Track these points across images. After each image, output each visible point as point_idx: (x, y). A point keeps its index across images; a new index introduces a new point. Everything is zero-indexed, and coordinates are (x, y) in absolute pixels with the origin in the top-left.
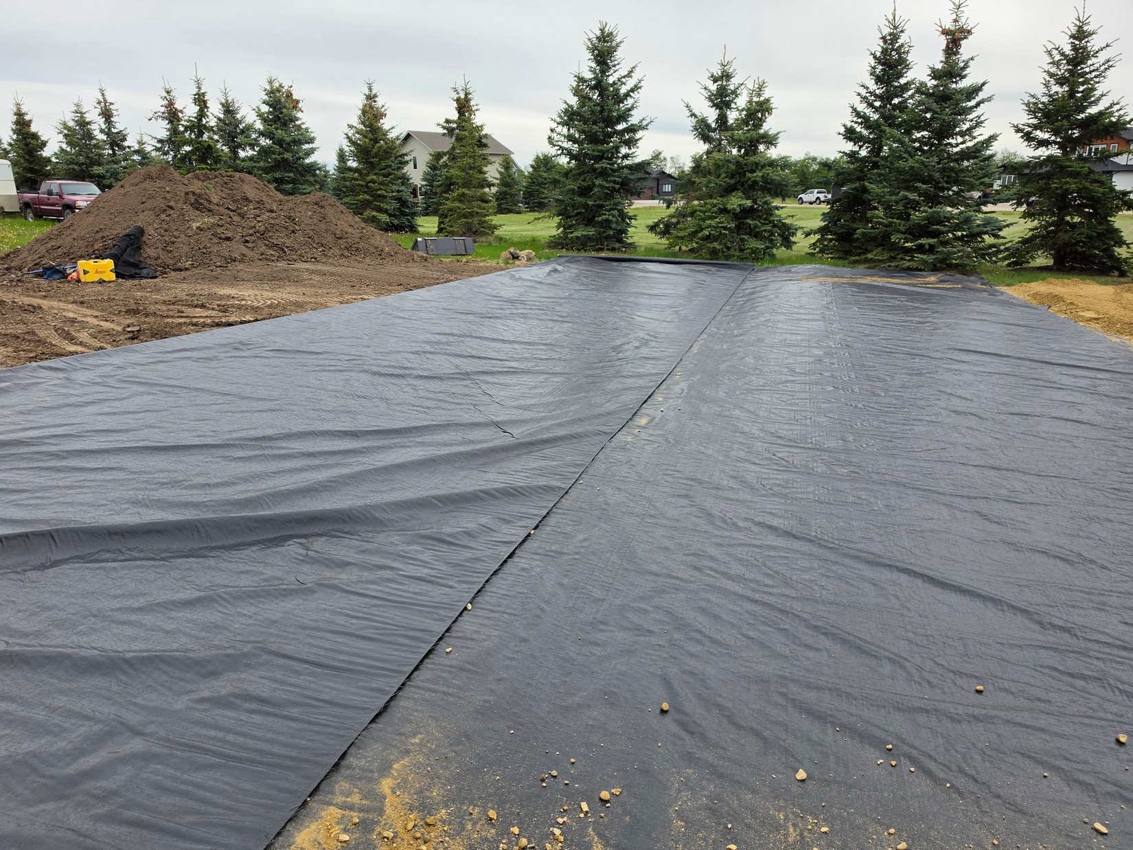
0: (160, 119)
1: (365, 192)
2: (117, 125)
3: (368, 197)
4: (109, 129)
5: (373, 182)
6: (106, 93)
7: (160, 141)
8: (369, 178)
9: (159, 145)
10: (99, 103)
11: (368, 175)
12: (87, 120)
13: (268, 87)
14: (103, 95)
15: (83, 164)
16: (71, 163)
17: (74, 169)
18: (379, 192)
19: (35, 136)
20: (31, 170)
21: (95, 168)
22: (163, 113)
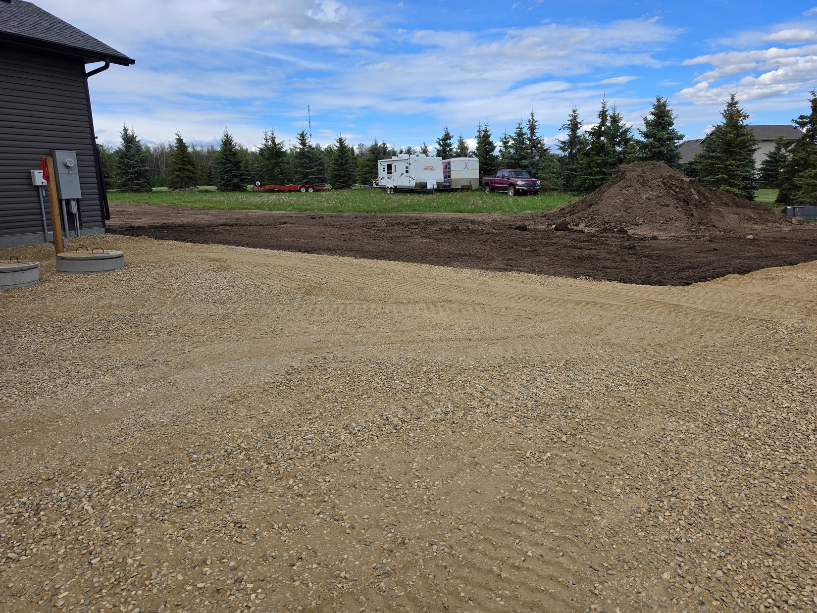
0: (566, 129)
1: (722, 173)
2: (537, 135)
3: (725, 176)
4: (532, 137)
5: (731, 165)
6: (534, 116)
7: (563, 143)
8: (728, 163)
9: (562, 146)
10: (529, 121)
11: (726, 160)
12: (524, 132)
13: (656, 103)
14: (532, 116)
15: (517, 159)
16: (511, 159)
17: (512, 162)
18: (735, 173)
19: (491, 143)
20: (486, 164)
21: (523, 161)
22: (569, 125)
